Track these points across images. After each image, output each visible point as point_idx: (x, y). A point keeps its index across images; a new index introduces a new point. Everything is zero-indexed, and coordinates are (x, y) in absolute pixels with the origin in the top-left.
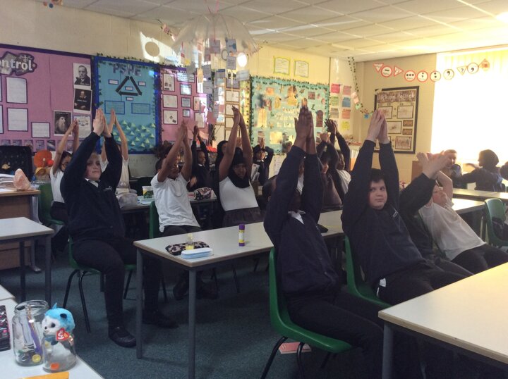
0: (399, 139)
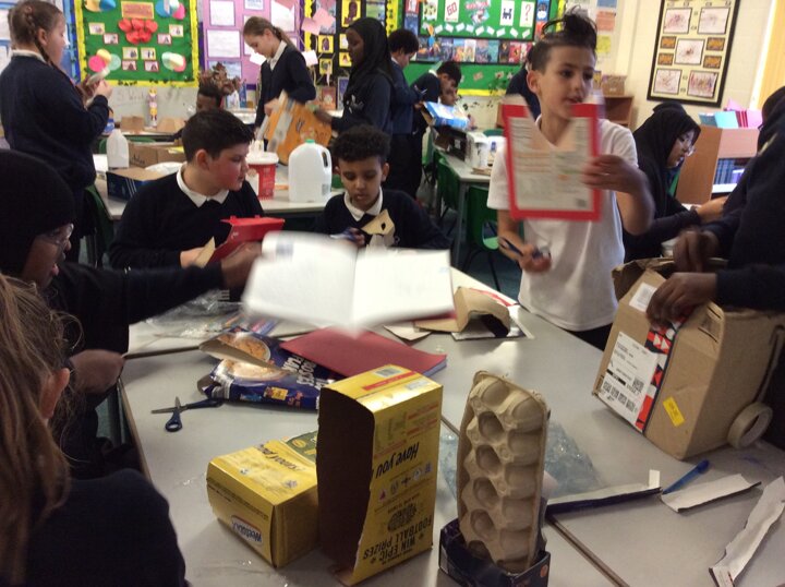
0: (697, 76)
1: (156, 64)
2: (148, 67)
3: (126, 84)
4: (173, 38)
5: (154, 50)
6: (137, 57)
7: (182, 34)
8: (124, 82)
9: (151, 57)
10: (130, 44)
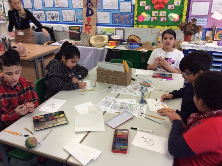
1: (165, 18)
2: (162, 20)
3: (151, 27)
4: (175, 6)
5: (165, 12)
6: (157, 16)
7: (179, 4)
8: (150, 26)
9: (164, 15)
10: (155, 10)
